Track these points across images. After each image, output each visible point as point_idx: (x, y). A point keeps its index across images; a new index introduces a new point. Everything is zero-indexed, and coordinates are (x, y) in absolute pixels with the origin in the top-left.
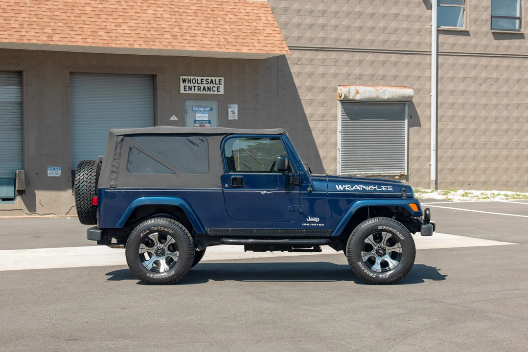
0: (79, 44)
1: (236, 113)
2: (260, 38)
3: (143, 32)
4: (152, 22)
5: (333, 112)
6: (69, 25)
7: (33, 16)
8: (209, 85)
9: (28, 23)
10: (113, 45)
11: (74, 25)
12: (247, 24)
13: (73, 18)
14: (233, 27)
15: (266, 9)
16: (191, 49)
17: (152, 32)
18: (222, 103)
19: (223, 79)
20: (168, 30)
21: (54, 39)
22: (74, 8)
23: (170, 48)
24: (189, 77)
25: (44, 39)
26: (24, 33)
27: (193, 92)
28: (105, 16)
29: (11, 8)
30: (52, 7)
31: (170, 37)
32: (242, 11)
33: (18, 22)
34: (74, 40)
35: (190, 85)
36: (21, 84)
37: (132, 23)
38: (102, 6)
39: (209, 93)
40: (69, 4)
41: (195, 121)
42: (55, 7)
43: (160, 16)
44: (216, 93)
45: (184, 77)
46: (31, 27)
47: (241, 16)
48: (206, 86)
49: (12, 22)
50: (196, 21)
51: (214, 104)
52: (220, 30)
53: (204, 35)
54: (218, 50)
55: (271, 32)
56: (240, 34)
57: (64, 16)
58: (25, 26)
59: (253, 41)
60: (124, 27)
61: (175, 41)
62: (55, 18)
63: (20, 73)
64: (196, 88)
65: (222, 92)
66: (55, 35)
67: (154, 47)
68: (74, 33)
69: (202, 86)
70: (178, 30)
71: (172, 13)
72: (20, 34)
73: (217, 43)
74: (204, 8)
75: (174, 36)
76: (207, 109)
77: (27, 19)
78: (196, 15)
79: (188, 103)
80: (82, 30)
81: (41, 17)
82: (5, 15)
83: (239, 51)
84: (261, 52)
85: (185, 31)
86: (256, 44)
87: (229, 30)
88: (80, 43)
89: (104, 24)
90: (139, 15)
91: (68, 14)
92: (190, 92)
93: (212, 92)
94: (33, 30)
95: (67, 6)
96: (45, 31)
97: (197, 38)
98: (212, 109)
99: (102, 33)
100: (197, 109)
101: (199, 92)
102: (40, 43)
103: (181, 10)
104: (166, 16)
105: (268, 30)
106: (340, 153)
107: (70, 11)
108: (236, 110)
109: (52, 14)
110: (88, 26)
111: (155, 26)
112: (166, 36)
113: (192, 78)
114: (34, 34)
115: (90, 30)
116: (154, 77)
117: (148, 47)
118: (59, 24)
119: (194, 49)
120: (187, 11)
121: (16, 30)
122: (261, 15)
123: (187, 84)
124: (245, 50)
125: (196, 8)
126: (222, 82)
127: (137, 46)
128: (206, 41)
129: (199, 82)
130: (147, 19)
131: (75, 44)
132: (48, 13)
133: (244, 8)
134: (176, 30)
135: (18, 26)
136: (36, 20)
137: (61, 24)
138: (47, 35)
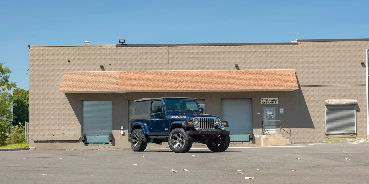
0: (220, 89)
1: (283, 111)
2: (288, 83)
3: (244, 84)
4: (248, 80)
5: (323, 109)
6: (218, 83)
7: (207, 81)
8: (272, 101)
10: (232, 89)
11: (220, 83)
12: (284, 79)
13: (220, 81)
14: (278, 80)
15: (293, 73)
16: (260, 89)
17: (247, 84)
18: (278, 107)
19: (277, 99)
20: (253, 83)
21: (212, 88)
23: (252, 89)
24: (264, 99)
26: (202, 87)
27: (266, 104)
28: (231, 79)
30: (214, 77)
31: (253, 85)
32: (283, 74)
35: (265, 101)
36: (205, 103)
37: (240, 81)
38: (231, 76)
39: (272, 104)
41: (267, 114)
43: (251, 78)
44: (275, 104)
45: (262, 99)
46: (205, 84)
47: (282, 76)
48: (271, 102)
49: (199, 83)
50: (264, 79)
51: (274, 108)
52: (273, 81)
53: (266, 84)
54: (270, 89)
55: (293, 81)
56: (281, 82)
57: (217, 80)
58: (203, 84)
59: (285, 85)
60: (237, 82)
61: (255, 86)
62: (214, 81)
63: (204, 100)
64: (267, 102)
65: (277, 103)
67: (246, 89)
68: (219, 85)
69: (269, 102)
70: (257, 82)
71: (256, 76)
73: (271, 86)
74: (269, 74)
75: (255, 85)
76: (271, 110)
77: (204, 82)
78: (265, 76)
79: (264, 108)
80: (222, 84)
81: (209, 81)
82: (197, 81)
83: (279, 89)
84: (287, 89)
85: (259, 82)
86: (286, 86)
87: (276, 81)
88: (221, 89)
89: (230, 82)
90: (244, 78)
91: (219, 79)
92: (265, 104)
93: (273, 104)
96: (210, 85)
97: (263, 85)
98: (273, 110)
99: (229, 85)
100: (268, 110)
101: (268, 104)
102: (207, 89)
103: (260, 75)
104: (254, 77)
105: (292, 81)
106: (326, 125)
108: (283, 110)
110: (225, 83)
111: (249, 81)
112: (252, 85)
113: (265, 99)
114: (205, 87)
115: (225, 84)
116: (252, 99)
117: (244, 89)
119: (261, 89)
120: (262, 75)
121: (200, 86)
122: (290, 75)
123: (263, 101)
124: (281, 88)
125: (266, 74)
126: (277, 100)
127: (240, 89)
128: (266, 86)
129: (268, 100)
130: (246, 79)
132: (212, 79)
133: (285, 73)
134: (256, 82)
135: (201, 84)
136: (207, 82)
137: (215, 83)
138: (210, 87)
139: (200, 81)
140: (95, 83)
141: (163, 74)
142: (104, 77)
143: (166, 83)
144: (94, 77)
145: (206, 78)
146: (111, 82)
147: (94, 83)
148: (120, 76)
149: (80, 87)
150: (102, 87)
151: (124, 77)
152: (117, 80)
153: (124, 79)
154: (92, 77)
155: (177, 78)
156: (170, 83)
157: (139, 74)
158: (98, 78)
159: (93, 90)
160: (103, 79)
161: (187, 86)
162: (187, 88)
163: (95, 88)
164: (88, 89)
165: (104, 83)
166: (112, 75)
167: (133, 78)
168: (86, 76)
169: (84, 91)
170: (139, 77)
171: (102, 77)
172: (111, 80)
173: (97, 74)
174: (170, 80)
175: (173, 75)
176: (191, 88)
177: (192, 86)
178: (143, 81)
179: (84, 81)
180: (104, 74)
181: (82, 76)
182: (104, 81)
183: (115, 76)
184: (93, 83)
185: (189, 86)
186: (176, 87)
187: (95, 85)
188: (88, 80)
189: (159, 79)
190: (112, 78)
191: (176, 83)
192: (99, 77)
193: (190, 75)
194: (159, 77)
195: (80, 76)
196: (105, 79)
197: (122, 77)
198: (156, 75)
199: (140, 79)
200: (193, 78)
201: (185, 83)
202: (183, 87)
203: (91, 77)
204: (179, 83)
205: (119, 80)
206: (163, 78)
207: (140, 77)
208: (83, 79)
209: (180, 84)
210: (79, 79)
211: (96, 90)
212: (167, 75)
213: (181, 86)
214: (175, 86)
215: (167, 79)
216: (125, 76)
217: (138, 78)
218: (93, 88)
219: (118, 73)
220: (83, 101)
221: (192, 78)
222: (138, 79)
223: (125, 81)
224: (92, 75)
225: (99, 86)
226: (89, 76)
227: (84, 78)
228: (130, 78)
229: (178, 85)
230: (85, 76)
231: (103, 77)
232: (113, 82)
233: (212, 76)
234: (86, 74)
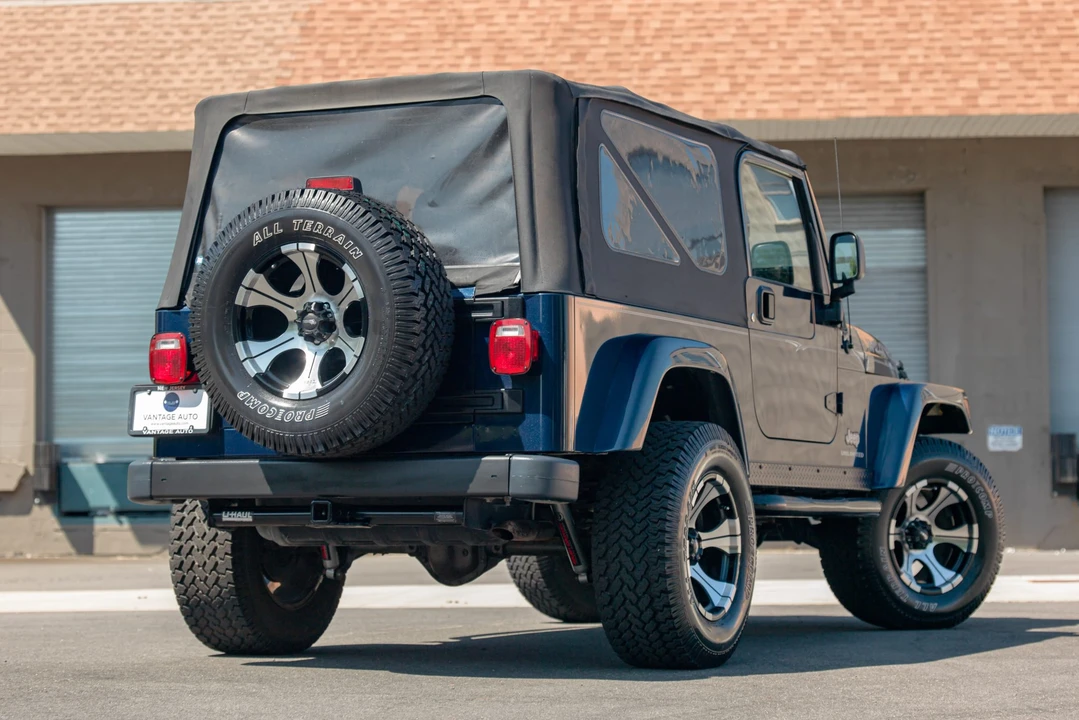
0: (1044, 110)
6: (1026, 66)
7: (938, 51)
9: (921, 69)
11: (1037, 66)
13: (1038, 49)
21: (982, 101)
22: (1046, 25)
25: (956, 102)
26: (906, 93)
29: (886, 36)
30: (988, 26)
33: (897, 69)
34: (1031, 101)
36: (922, 223)
40: (1034, 17)
42: (997, 27)
46: (928, 77)
49: (883, 69)
57: (1016, 47)
58: (913, 76)
62: (992, 51)
63: (920, 196)
66: (986, 92)
68: (1036, 83)
72: (897, 95)
77: (921, 60)
80: (1057, 75)
81: (955, 51)
82: (868, 54)
88: (1048, 108)
91: (1028, 41)
94: (932, 85)
95: (1029, 20)
96: (962, 84)
107: (1034, 32)
109: (986, 43)
114: (931, 94)
118: (1000, 66)
121: (888, 87)
131: (1035, 111)
132: (977, 42)
135: (894, 77)
136: (942, 59)
137: (1005, 66)
138: (964, 94)
139: (887, 52)
140: (128, 79)
141: (615, 10)
142: (196, 34)
143: (635, 73)
144: (120, 35)
145: (937, 35)
146: (237, 66)
147: (120, 74)
148: (310, 24)
149: (16, 105)
150: (173, 99)
151: (337, 31)
152: (286, 56)
153: (333, 49)
154: (111, 39)
155: (719, 38)
156: (662, 73)
157: (442, 14)
158: (152, 45)
159: (106, 128)
160: (185, 47)
161: (795, 89)
162: (794, 105)
163: (123, 110)
164: (69, 119)
165: (186, 76)
166: (254, 19)
167: (401, 38)
168: (69, 29)
169: (42, 128)
170: (442, 31)
171: (178, 35)
172: (237, 58)
173: (144, 13)
174: (667, 49)
175: (689, 15)
176: (820, 104)
177: (828, 87)
178: (468, 60)
179: (49, 65)
180: (194, 17)
181: (41, 31)
182: (187, 60)
183: (268, 25)
184: (110, 79)
185: (810, 87)
186: (711, 98)
187: (124, 93)
188: (82, 53)
189: (585, 42)
190: (248, 41)
191: (710, 68)
192: (161, 37)
193: (816, 13)
194: (584, 34)
195: (22, 32)
196: (198, 50)
197: (319, 32)
198: (565, 18)
199: (448, 44)
200: (837, 36)
201: (776, 71)
202: (766, 97)
203: (102, 37)
204: (736, 71)
205: (300, 57)
206: (615, 34)
207: (449, 29)
208: (41, 49)
209: (741, 80)
210: (15, 48)
211: (128, 127)
212: (645, 18)
213: (750, 88)
214: (701, 89)
215: (648, 41)
216: (339, 25)
217: (436, 37)
218: (105, 111)
219: (294, 9)
220: (50, 210)
221: (827, 36)
222: (439, 46)
223: (343, 63)
224: (110, 21)
225: (152, 99)
226: (90, 30)
227: (49, 47)
228: (375, 38)
229: (723, 86)
230: (57, 33)
231: (186, 33)
232: (255, 66)
233: (977, 18)
234: (69, 16)
